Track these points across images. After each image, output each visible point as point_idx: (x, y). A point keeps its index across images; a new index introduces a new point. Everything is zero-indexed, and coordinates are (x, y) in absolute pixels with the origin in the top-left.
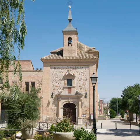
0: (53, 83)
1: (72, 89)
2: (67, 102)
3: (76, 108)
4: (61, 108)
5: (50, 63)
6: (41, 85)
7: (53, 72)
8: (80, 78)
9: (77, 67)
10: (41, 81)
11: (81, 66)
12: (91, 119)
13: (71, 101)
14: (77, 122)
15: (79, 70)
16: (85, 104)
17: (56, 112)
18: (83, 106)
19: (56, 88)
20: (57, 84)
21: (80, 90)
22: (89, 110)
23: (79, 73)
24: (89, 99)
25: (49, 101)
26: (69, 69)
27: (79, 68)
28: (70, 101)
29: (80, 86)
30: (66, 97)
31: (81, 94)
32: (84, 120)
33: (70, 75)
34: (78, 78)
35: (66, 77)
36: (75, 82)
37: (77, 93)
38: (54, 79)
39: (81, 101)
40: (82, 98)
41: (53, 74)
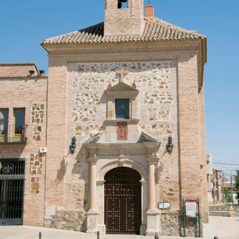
0: (75, 111)
1: (129, 126)
2: (115, 166)
3: (140, 183)
4: (98, 184)
5: (68, 53)
6: (42, 116)
7: (74, 81)
8: (153, 95)
9: (144, 65)
10: (42, 106)
11: (156, 63)
12: (186, 216)
13: (127, 162)
14: (146, 226)
15: (148, 73)
16: (167, 172)
17: (82, 196)
18: (163, 176)
19: (85, 125)
20: (88, 112)
21: (151, 129)
22: (180, 188)
23: (148, 81)
24: (179, 156)
25: (63, 162)
26: (122, 71)
27: (148, 67)
28: (122, 163)
29: (151, 119)
30: (113, 151)
31: (156, 141)
32: (165, 219)
33: (122, 87)
34: (146, 94)
35: (110, 93)
36: (138, 108)
37: (144, 139)
38: (78, 99)
39: (157, 160)
40: (157, 154)
41: (76, 85)
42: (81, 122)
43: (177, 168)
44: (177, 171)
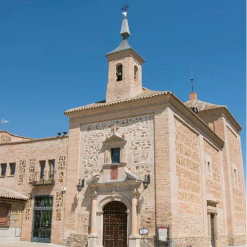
0: (85, 160)
1: (119, 169)
2: (109, 200)
3: (127, 214)
5: (81, 118)
6: (64, 165)
7: (85, 138)
8: (137, 143)
9: (130, 120)
10: (65, 157)
11: (139, 117)
12: (159, 240)
13: (118, 197)
15: (134, 126)
16: (146, 204)
18: (143, 208)
19: (90, 169)
20: (93, 160)
21: (135, 170)
22: (156, 218)
23: (133, 132)
24: (155, 191)
26: (115, 127)
27: (133, 122)
28: (113, 198)
29: (135, 162)
30: (108, 188)
32: (144, 242)
33: (115, 138)
34: (132, 143)
35: (107, 144)
36: (126, 154)
37: (129, 178)
38: (86, 151)
39: (138, 195)
40: (139, 190)
41: (86, 141)
42: (88, 167)
43: (154, 201)
44: (154, 203)
